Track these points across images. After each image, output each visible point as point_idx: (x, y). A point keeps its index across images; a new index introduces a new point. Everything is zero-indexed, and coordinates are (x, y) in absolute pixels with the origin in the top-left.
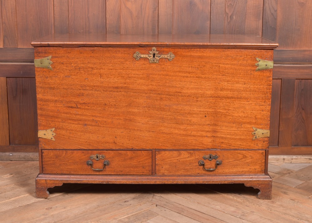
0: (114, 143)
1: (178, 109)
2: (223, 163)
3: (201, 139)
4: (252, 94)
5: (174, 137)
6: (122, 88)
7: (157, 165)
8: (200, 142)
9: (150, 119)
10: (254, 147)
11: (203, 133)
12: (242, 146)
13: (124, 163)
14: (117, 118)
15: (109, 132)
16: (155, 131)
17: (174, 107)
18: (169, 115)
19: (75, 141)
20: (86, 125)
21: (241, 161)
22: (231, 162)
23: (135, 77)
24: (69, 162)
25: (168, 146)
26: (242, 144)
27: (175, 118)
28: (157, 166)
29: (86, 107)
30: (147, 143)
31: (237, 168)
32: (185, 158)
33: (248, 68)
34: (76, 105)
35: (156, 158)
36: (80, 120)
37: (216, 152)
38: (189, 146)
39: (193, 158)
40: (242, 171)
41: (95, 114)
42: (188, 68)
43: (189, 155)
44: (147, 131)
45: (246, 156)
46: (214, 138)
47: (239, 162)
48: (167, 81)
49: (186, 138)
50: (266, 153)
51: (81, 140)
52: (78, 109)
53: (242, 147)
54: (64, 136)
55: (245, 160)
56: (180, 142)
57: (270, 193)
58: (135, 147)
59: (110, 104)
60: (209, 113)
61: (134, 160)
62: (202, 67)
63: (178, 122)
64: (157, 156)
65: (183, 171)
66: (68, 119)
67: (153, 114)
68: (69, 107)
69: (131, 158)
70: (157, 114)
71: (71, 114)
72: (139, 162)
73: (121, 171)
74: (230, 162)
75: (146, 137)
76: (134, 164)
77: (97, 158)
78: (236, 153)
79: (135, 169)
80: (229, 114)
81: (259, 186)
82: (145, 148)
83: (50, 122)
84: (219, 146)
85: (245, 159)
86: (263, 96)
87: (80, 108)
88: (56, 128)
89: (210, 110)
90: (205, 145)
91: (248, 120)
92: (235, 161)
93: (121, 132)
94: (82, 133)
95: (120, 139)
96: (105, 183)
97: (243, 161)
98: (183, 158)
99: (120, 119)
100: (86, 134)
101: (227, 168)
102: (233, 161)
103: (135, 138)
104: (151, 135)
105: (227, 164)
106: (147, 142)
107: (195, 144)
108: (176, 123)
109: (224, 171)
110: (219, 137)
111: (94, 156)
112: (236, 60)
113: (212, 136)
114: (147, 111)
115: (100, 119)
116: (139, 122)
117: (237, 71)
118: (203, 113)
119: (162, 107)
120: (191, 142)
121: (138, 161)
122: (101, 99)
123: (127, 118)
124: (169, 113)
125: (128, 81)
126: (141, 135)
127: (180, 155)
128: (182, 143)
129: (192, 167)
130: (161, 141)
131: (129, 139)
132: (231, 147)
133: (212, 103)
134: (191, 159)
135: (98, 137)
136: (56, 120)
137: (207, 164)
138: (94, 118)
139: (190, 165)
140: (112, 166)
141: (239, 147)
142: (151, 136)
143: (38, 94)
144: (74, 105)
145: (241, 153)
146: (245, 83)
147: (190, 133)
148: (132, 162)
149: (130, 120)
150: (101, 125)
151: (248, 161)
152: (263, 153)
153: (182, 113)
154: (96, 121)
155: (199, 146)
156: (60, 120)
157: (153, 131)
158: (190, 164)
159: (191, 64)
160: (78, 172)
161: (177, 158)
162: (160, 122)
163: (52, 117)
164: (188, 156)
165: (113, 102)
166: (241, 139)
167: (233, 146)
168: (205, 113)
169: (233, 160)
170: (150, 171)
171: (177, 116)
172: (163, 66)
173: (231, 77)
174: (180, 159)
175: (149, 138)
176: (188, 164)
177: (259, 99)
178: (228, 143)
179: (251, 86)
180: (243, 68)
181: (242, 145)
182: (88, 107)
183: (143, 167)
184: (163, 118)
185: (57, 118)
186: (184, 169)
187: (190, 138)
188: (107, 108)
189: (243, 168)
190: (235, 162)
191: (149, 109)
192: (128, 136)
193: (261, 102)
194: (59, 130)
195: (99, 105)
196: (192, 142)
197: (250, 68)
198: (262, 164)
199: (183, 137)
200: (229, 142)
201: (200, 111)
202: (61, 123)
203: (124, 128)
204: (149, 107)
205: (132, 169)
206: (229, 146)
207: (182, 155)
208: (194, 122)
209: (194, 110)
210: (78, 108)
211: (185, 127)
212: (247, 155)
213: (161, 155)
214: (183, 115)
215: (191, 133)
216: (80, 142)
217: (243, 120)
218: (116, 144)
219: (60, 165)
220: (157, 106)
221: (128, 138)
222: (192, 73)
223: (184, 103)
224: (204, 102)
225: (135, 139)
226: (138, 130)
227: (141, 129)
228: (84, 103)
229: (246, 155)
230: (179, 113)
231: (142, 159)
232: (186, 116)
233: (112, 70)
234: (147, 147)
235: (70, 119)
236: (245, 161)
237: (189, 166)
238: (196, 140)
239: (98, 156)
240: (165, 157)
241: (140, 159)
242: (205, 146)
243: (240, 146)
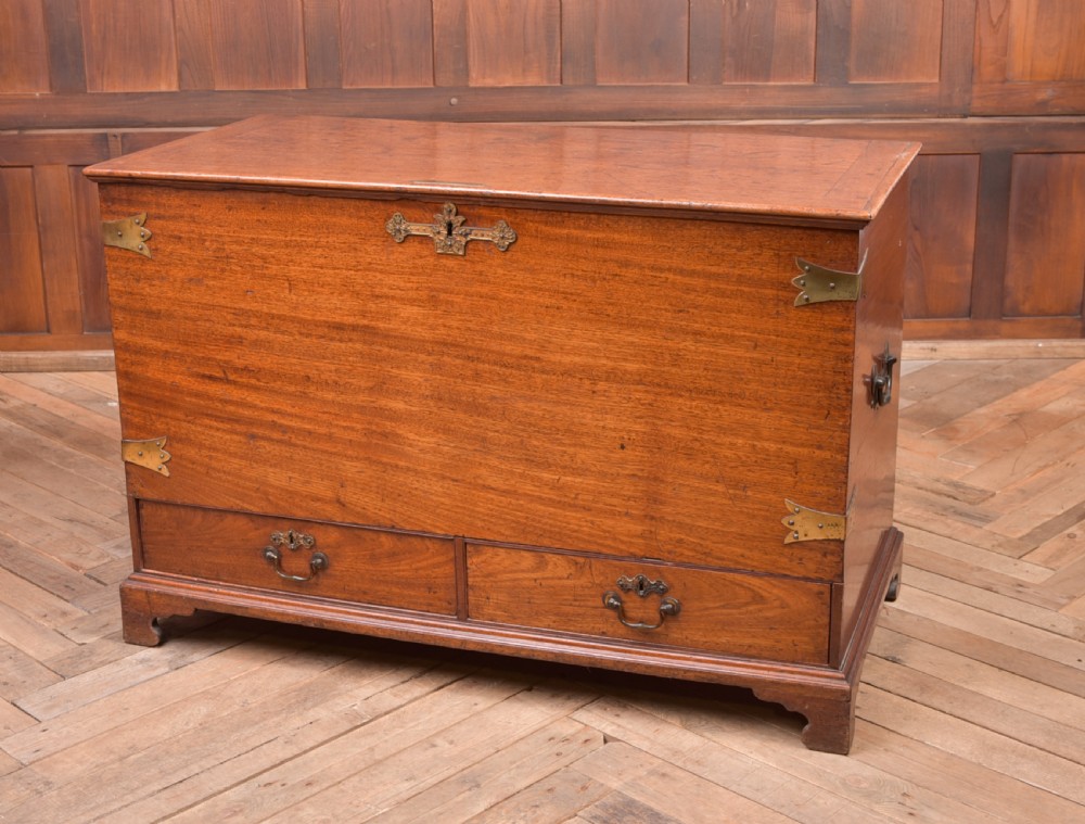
0: (338, 501)
1: (532, 415)
2: (682, 609)
3: (610, 522)
4: (783, 383)
5: (522, 505)
6: (354, 328)
7: (473, 588)
8: (604, 531)
9: (444, 437)
10: (788, 569)
11: (615, 501)
12: (749, 562)
13: (371, 568)
14: (345, 424)
15: (321, 465)
16: (460, 477)
17: (520, 405)
18: (504, 432)
19: (226, 485)
20: (253, 437)
21: (744, 610)
22: (711, 611)
23: (393, 298)
24: (215, 543)
25: (503, 531)
26: (747, 553)
27: (522, 442)
28: (470, 592)
29: (253, 381)
30: (438, 514)
31: (732, 631)
32: (560, 579)
33: (767, 292)
34: (225, 372)
35: (469, 566)
36: (237, 421)
37: (659, 572)
38: (570, 541)
39: (583, 581)
40: (750, 646)
41: (277, 407)
42: (562, 278)
43: (573, 570)
44: (435, 475)
45: (762, 597)
46: (653, 522)
47: (740, 614)
48: (495, 317)
49: (559, 511)
50: (834, 594)
51: (242, 482)
52: (228, 386)
53: (747, 565)
54: (194, 466)
55: (760, 611)
56: (539, 522)
57: (841, 733)
58: (402, 524)
59: (322, 376)
60: (633, 435)
61: (403, 562)
62: (607, 277)
63: (532, 458)
64: (469, 562)
65: (554, 618)
66: (203, 414)
67: (452, 423)
68: (204, 376)
69: (392, 555)
70: (465, 425)
71: (210, 398)
72: (417, 570)
73: (365, 593)
74: (707, 609)
75: (432, 494)
76: (402, 573)
77: (292, 542)
78: (727, 583)
79: (406, 592)
80: (702, 445)
81: (804, 703)
82: (433, 530)
83: (153, 417)
84: (670, 552)
85: (760, 606)
86: (821, 394)
87: (235, 383)
88: (169, 439)
89: (637, 427)
90: (622, 542)
91: (769, 474)
92: (723, 607)
93: (357, 470)
94: (243, 463)
95: (355, 494)
96: (312, 625)
97: (751, 612)
98: (552, 578)
99: (353, 429)
100: (255, 465)
101: (699, 629)
102: (717, 608)
103: (400, 495)
104: (448, 489)
105: (698, 614)
106: (438, 511)
107: (590, 535)
108: (527, 460)
109: (687, 638)
110: (669, 521)
111: (283, 536)
112: (723, 260)
113: (646, 516)
114: (435, 410)
115: (293, 424)
116: (411, 445)
117: (727, 300)
118: (614, 434)
119: (480, 401)
120: (576, 528)
121: (414, 566)
122: (294, 361)
123: (374, 428)
124: (506, 424)
125: (372, 306)
126: (416, 485)
127: (541, 565)
128: (547, 527)
129: (581, 611)
130: (479, 512)
131: (383, 495)
132: (709, 559)
133: (642, 405)
134: (578, 582)
135: (290, 478)
136: (170, 413)
137: (631, 605)
138: (275, 418)
139: (577, 603)
140: (338, 573)
141: (738, 563)
142: (448, 492)
143: (117, 328)
144: (218, 373)
145: (746, 585)
146: (756, 346)
147: (573, 496)
148: (396, 568)
149: (385, 435)
150: (298, 442)
151: (769, 614)
152: (822, 593)
153: (545, 428)
154: (285, 429)
155: (602, 545)
156: (180, 415)
157: (454, 476)
158: (575, 600)
159: (570, 265)
160: (240, 578)
161: (534, 576)
162: (475, 450)
163: (159, 402)
164: (571, 571)
165: (331, 371)
166: (743, 535)
167: (718, 558)
168: (621, 434)
169: (717, 605)
170: (450, 604)
171: (530, 437)
172: (479, 267)
173: (706, 320)
174: (544, 579)
175: (443, 500)
176: (570, 597)
177: (808, 406)
178: (701, 545)
179: (779, 358)
180: (746, 289)
181: (749, 558)
182: (258, 380)
183: (430, 589)
184: (484, 440)
185: (172, 406)
186: (557, 615)
187: (574, 514)
188: (312, 389)
189: (754, 637)
190: (724, 611)
191: (441, 404)
192: (378, 487)
193: (814, 415)
194: (180, 446)
195: (290, 378)
196: (581, 526)
197: (775, 292)
198: (821, 630)
199: (552, 510)
200: (702, 542)
201: (603, 427)
202: (184, 424)
203: (366, 459)
204: (440, 399)
205: (397, 590)
206: (704, 557)
207: (550, 567)
208: (583, 462)
209: (584, 421)
210: (229, 382)
211: (557, 477)
212: (764, 594)
213: (483, 558)
214: (551, 434)
215: (576, 498)
216: (240, 490)
217: (749, 470)
218: (344, 505)
219: (189, 549)
220: (464, 398)
221: (378, 493)
222: (574, 297)
223: (550, 396)
224: (617, 399)
225: (400, 498)
226: (408, 469)
227: (419, 468)
228: (246, 369)
229: (760, 591)
230: (534, 426)
231: (425, 563)
232: (557, 439)
233: (322, 268)
234: (438, 527)
235: (207, 415)
236: (761, 614)
237: (571, 605)
238: (592, 522)
239: (294, 535)
240: (497, 566)
241: (419, 562)
242: (623, 547)
243: (741, 560)
